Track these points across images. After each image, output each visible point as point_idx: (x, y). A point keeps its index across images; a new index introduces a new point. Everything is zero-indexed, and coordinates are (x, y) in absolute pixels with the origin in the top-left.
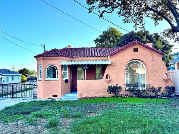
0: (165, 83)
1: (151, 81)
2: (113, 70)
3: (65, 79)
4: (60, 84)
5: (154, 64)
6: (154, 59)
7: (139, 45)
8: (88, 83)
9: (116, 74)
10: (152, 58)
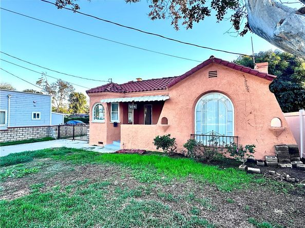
0: (275, 137)
1: (241, 130)
2: (173, 110)
3: (113, 121)
4: (106, 129)
5: (249, 99)
6: (250, 89)
7: (219, 65)
8: (134, 130)
9: (177, 116)
10: (245, 88)
